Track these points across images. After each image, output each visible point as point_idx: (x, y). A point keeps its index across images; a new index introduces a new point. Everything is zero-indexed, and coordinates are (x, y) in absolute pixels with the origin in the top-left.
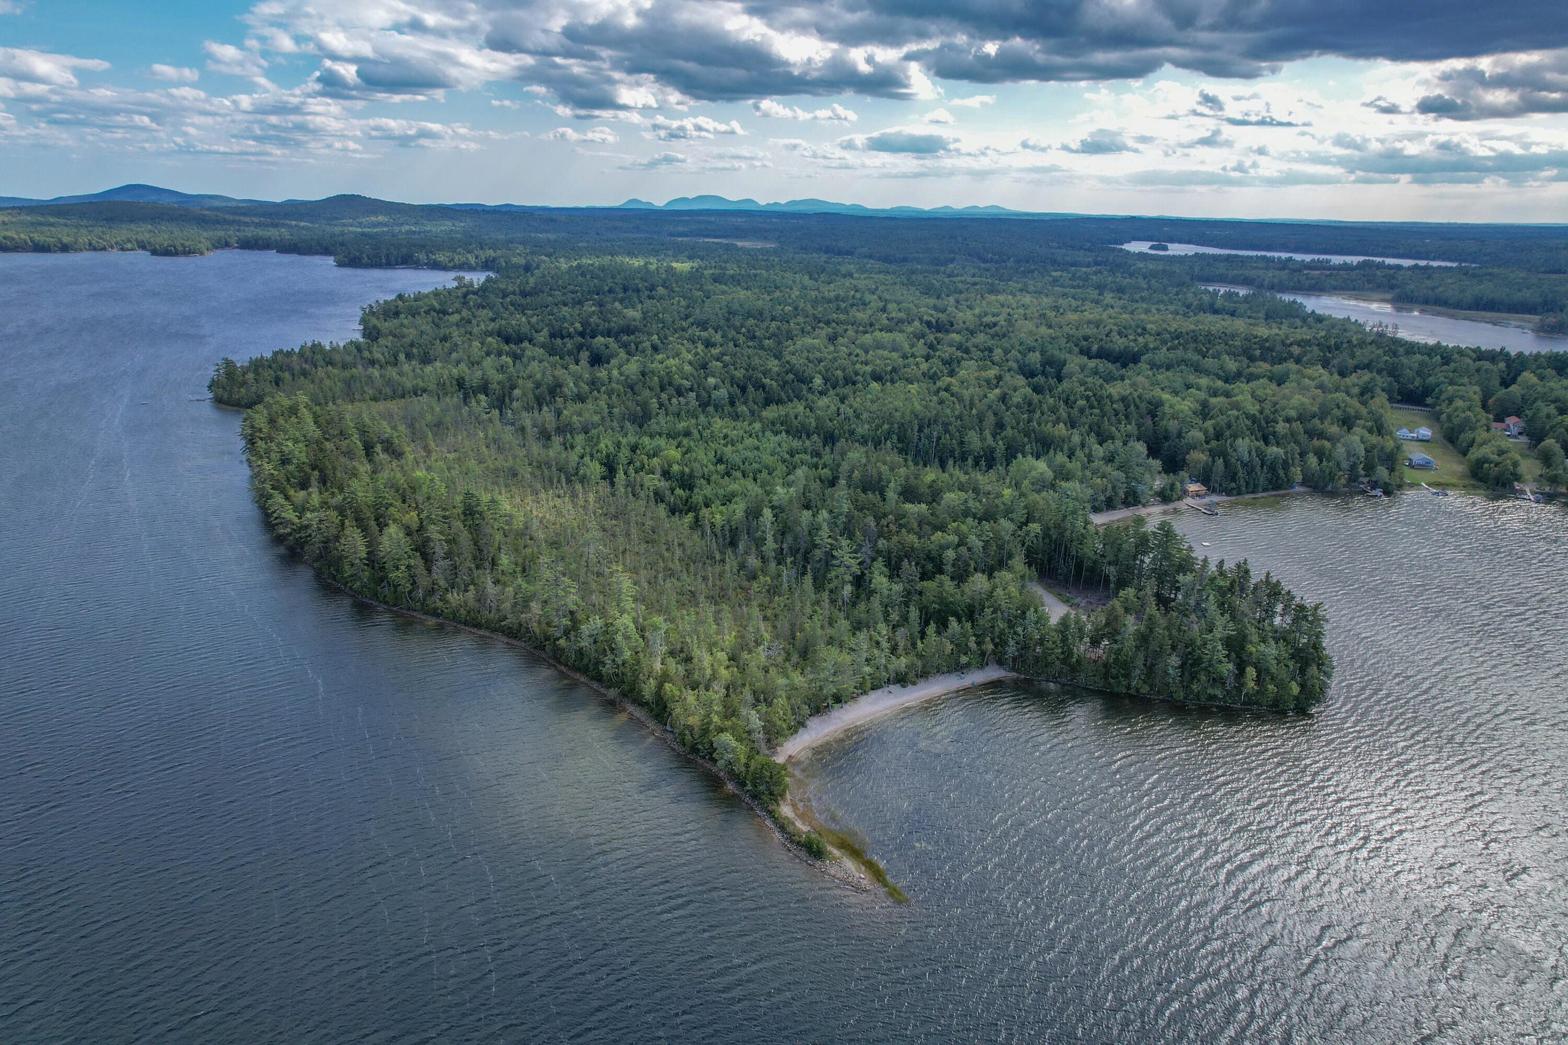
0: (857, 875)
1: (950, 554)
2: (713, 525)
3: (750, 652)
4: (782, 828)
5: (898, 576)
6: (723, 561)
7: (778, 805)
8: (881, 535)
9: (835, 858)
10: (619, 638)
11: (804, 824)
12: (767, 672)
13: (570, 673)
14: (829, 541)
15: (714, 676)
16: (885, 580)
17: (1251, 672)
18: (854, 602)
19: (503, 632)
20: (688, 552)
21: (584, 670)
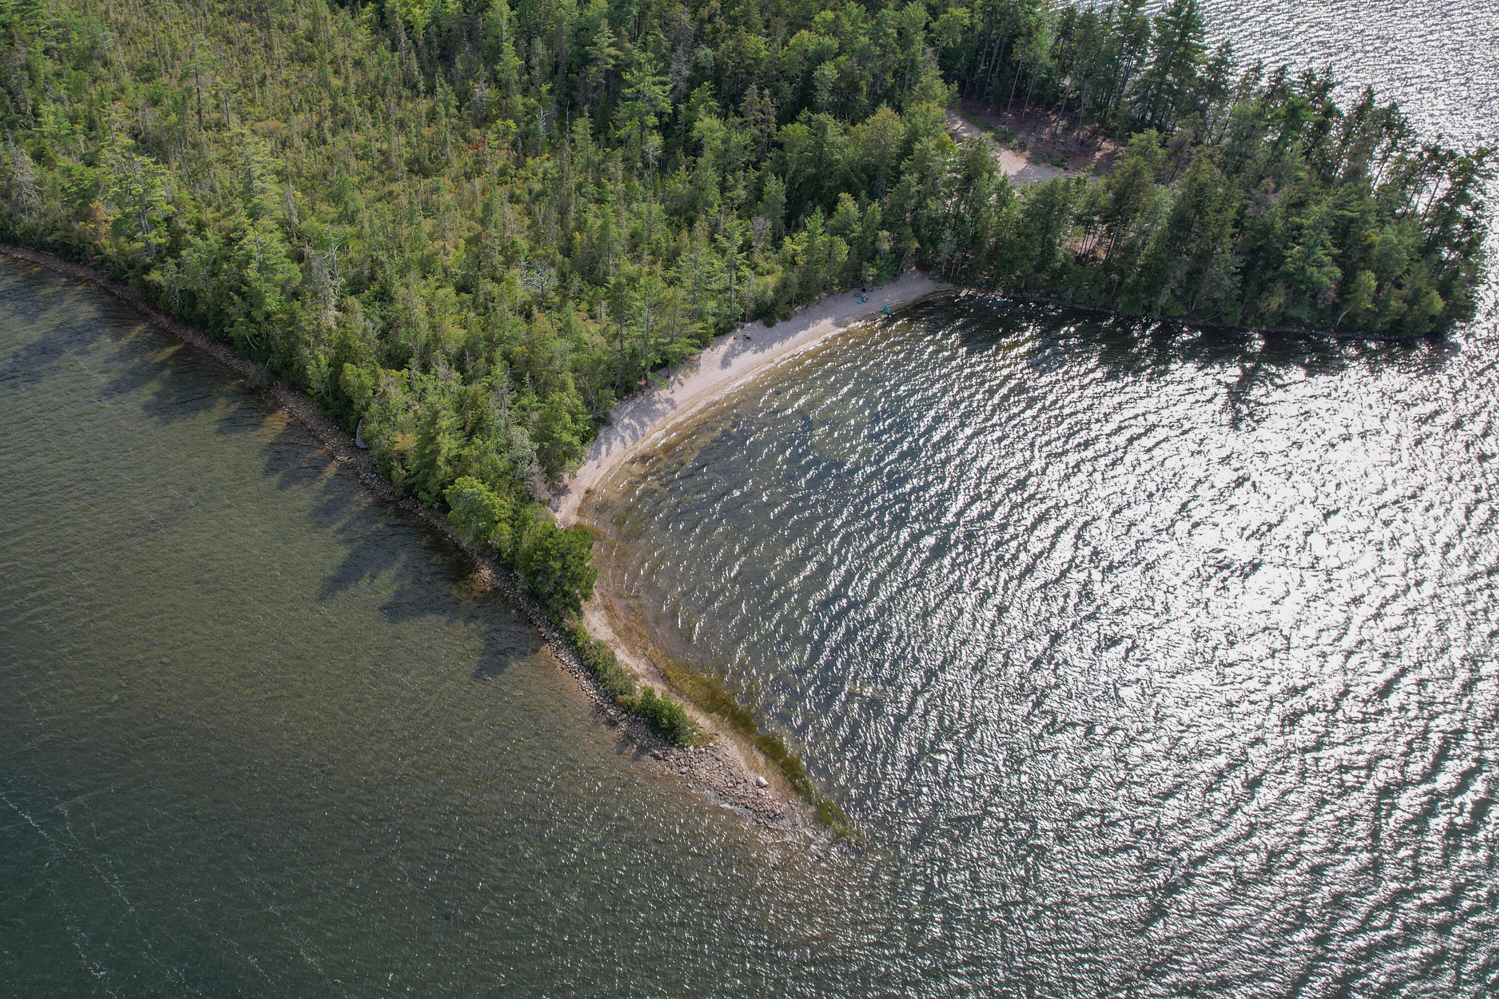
0: (751, 776)
1: (828, 71)
2: (409, 27)
3: (497, 280)
4: (594, 672)
5: (739, 114)
6: (431, 91)
7: (580, 614)
8: (699, 37)
9: (705, 739)
10: (251, 273)
11: (633, 653)
12: (528, 316)
13: (176, 330)
14: (613, 51)
15: (435, 339)
16: (716, 123)
17: (1369, 279)
18: (665, 165)
19: (55, 250)
20: (372, 76)
21: (201, 324)
